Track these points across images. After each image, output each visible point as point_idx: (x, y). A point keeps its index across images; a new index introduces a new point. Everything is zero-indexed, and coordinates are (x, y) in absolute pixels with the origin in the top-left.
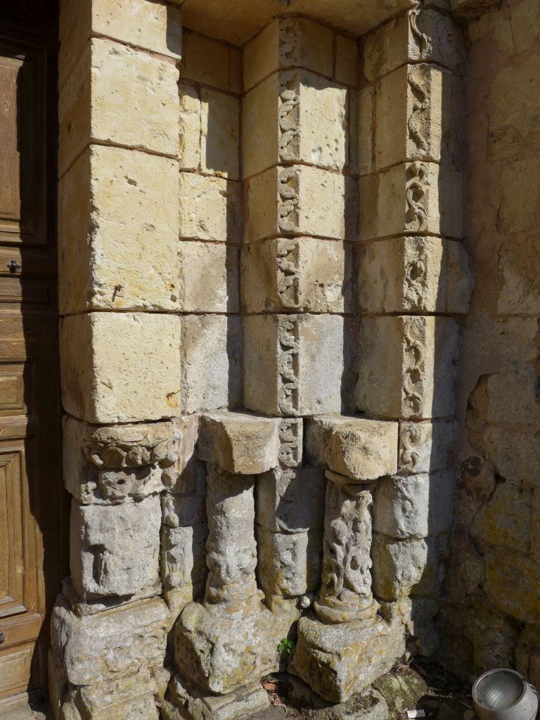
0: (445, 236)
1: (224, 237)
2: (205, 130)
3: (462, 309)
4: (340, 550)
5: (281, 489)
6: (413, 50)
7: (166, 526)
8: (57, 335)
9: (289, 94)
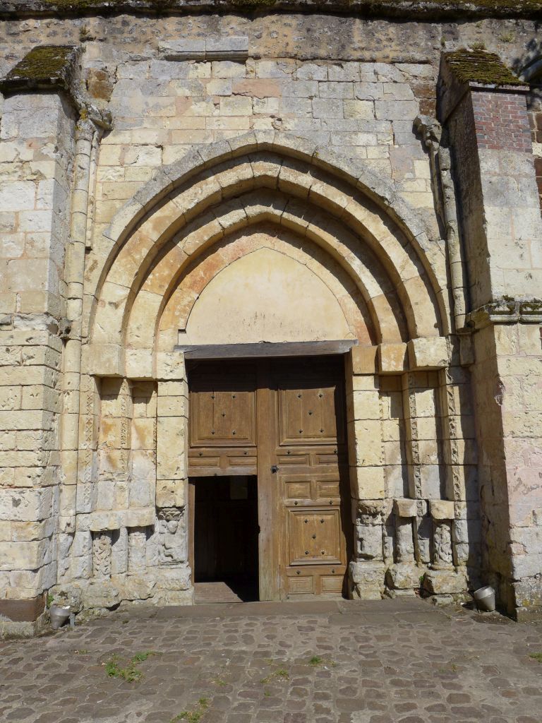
0: (465, 438)
1: (399, 439)
2: (390, 406)
3: (476, 463)
4: (437, 545)
5: (419, 524)
6: (448, 381)
7: (384, 536)
8: (349, 472)
9: (412, 396)
